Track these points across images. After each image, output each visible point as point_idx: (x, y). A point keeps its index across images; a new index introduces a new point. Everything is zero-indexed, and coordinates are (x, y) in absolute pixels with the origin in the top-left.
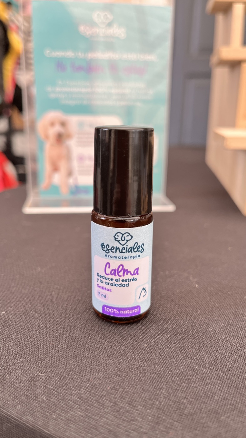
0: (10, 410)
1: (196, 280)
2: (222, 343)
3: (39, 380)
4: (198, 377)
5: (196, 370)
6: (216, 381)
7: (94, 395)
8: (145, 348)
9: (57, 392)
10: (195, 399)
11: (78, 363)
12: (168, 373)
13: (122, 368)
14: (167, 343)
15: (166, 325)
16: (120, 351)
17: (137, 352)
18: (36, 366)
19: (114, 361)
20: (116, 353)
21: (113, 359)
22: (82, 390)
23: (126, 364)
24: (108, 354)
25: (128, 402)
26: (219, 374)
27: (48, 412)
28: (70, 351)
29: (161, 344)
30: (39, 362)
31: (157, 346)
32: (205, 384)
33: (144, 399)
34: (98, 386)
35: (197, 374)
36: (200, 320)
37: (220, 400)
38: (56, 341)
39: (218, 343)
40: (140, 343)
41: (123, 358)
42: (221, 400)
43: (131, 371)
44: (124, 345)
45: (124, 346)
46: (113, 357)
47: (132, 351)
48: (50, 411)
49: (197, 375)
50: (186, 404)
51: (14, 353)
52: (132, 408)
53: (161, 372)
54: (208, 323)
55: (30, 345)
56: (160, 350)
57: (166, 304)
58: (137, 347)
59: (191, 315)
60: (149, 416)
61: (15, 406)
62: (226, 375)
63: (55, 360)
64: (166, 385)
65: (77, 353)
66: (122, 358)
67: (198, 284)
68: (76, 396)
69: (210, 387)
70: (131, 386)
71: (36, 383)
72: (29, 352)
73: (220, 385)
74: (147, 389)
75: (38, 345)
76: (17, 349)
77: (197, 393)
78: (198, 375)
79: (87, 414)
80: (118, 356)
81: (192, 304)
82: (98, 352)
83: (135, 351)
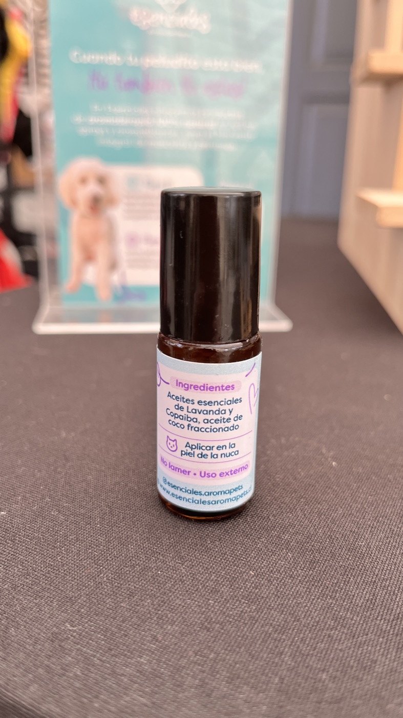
0: (19, 692)
1: (332, 453)
2: (382, 568)
3: (68, 639)
4: (345, 631)
5: (340, 618)
6: (377, 638)
7: (165, 666)
8: (252, 578)
9: (101, 660)
10: (342, 672)
11: (136, 607)
12: (292, 625)
13: (212, 615)
14: (288, 568)
15: (286, 535)
16: (207, 584)
17: (237, 586)
18: (62, 612)
19: (199, 602)
20: (200, 587)
21: (196, 599)
22: (145, 656)
23: (220, 607)
24: (187, 589)
25: (226, 679)
26: (381, 626)
27: (85, 697)
28: (121, 585)
29: (278, 571)
30: (68, 606)
31: (272, 574)
32: (358, 644)
33: (252, 673)
34: (173, 649)
35: (342, 625)
36: (343, 527)
37: (384, 673)
38: (96, 566)
39: (376, 568)
40: (241, 569)
41: (214, 596)
42: (386, 674)
43: (228, 621)
44: (214, 573)
45: (215, 575)
46: (196, 595)
47: (228, 583)
48: (89, 696)
49: (343, 628)
50: (327, 681)
51: (24, 589)
52: (232, 690)
53: (280, 623)
54: (357, 532)
55: (52, 574)
56: (277, 581)
57: (283, 497)
58: (236, 576)
59: (326, 518)
60: (264, 704)
61: (27, 686)
62: (393, 627)
63: (95, 601)
64: (290, 645)
65: (133, 588)
66: (211, 597)
67: (335, 462)
68: (134, 667)
69: (367, 649)
70: (229, 648)
71: (63, 644)
72: (49, 587)
73: (383, 646)
74: (258, 653)
75: (66, 572)
76: (28, 581)
77: (344, 661)
78: (345, 627)
79: (154, 700)
80: (205, 592)
81: (327, 497)
82: (170, 585)
83: (234, 583)
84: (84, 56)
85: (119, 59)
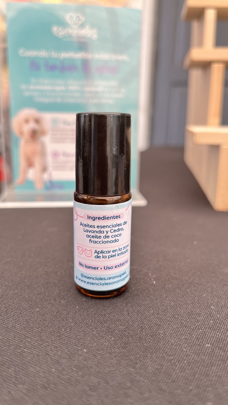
84: (27, 53)
85: (46, 54)
